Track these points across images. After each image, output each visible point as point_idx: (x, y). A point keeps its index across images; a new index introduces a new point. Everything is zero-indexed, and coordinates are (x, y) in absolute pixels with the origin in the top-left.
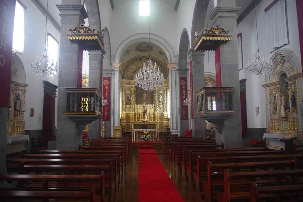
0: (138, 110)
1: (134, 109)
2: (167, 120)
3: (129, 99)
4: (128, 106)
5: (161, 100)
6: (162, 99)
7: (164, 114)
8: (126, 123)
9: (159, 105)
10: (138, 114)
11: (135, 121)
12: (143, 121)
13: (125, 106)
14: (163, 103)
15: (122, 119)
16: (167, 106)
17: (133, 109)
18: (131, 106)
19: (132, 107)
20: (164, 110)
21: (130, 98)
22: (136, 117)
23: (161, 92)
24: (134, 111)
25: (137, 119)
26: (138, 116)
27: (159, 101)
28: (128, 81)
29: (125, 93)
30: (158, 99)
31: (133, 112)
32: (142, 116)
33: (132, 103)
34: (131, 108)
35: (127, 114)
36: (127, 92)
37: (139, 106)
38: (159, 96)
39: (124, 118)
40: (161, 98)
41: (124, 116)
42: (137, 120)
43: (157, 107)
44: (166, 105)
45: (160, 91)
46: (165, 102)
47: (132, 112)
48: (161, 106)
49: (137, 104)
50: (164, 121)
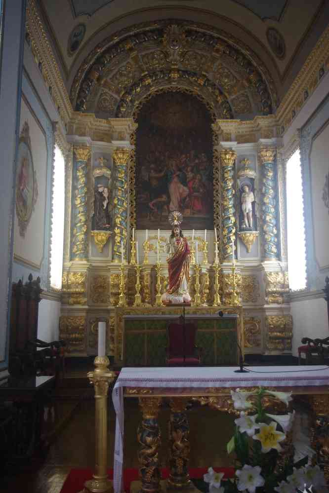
0: (147, 252)
1: (129, 248)
2: (280, 299)
3: (105, 204)
4: (101, 236)
5: (248, 207)
6: (253, 203)
7: (267, 270)
8: (88, 311)
9: (241, 230)
10: (147, 272)
11: (130, 303)
12: (169, 304)
13: (86, 233)
14: (260, 223)
15: (71, 295)
16: (277, 236)
17: (122, 251)
18: (114, 235)
19: (118, 239)
20: (264, 256)
21: (111, 198)
22: (138, 286)
23: (251, 173)
24: (128, 258)
25: (142, 292)
26: (147, 281)
27: (240, 214)
28: (102, 124)
29: (87, 175)
30: (234, 206)
31: (124, 262)
32: (162, 280)
33: (118, 221)
34: (114, 243)
35: (92, 269)
36: (97, 172)
37: (150, 238)
38: (242, 191)
39: (79, 289)
40: (250, 198)
41: (81, 280)
42: (143, 301)
43: (233, 238)
44: (275, 231)
45: (244, 168)
46: (268, 218)
47: (116, 262)
48: (252, 236)
49: (141, 227)
50: (267, 303)
